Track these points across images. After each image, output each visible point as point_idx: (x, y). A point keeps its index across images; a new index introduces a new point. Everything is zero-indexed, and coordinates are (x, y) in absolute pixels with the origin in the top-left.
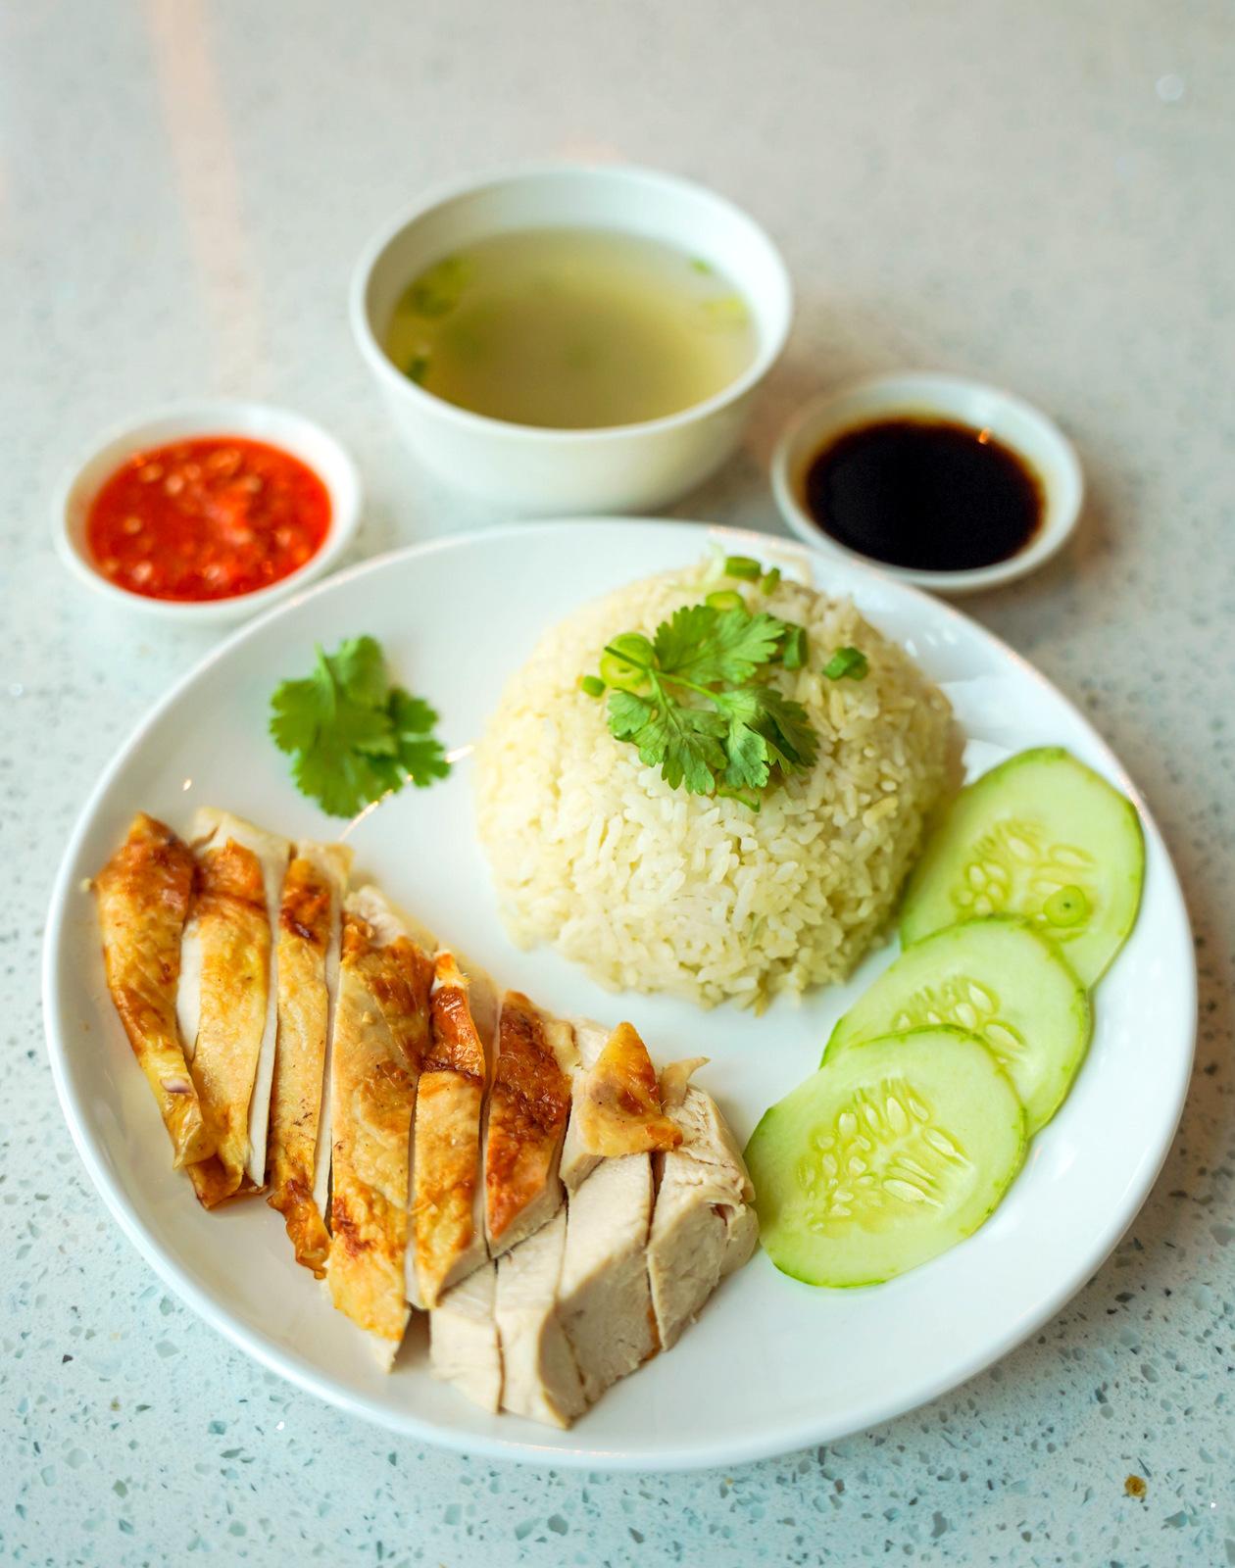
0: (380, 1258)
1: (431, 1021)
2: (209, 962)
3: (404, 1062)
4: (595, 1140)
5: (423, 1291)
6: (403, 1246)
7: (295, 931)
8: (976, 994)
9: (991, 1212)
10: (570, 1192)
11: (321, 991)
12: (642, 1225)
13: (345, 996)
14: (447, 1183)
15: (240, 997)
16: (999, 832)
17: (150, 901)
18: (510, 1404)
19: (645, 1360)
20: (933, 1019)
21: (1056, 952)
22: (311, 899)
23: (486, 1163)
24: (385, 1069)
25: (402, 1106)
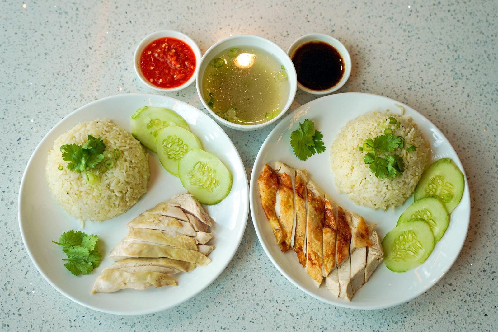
0: (317, 267)
1: (325, 215)
2: (282, 201)
3: (321, 225)
4: (357, 245)
5: (326, 274)
6: (322, 265)
7: (299, 195)
8: (428, 213)
9: (426, 259)
10: (351, 254)
11: (305, 210)
12: (365, 264)
13: (309, 211)
14: (330, 253)
15: (289, 210)
16: (436, 177)
17: (270, 187)
18: (341, 296)
19: (363, 284)
20: (419, 217)
21: (444, 206)
22: (301, 187)
23: (337, 249)
24: (317, 227)
25: (321, 236)
